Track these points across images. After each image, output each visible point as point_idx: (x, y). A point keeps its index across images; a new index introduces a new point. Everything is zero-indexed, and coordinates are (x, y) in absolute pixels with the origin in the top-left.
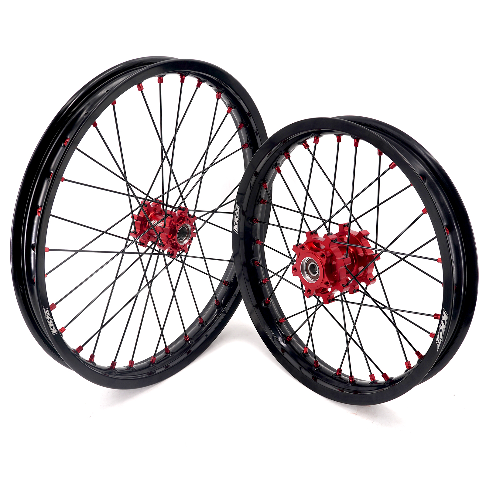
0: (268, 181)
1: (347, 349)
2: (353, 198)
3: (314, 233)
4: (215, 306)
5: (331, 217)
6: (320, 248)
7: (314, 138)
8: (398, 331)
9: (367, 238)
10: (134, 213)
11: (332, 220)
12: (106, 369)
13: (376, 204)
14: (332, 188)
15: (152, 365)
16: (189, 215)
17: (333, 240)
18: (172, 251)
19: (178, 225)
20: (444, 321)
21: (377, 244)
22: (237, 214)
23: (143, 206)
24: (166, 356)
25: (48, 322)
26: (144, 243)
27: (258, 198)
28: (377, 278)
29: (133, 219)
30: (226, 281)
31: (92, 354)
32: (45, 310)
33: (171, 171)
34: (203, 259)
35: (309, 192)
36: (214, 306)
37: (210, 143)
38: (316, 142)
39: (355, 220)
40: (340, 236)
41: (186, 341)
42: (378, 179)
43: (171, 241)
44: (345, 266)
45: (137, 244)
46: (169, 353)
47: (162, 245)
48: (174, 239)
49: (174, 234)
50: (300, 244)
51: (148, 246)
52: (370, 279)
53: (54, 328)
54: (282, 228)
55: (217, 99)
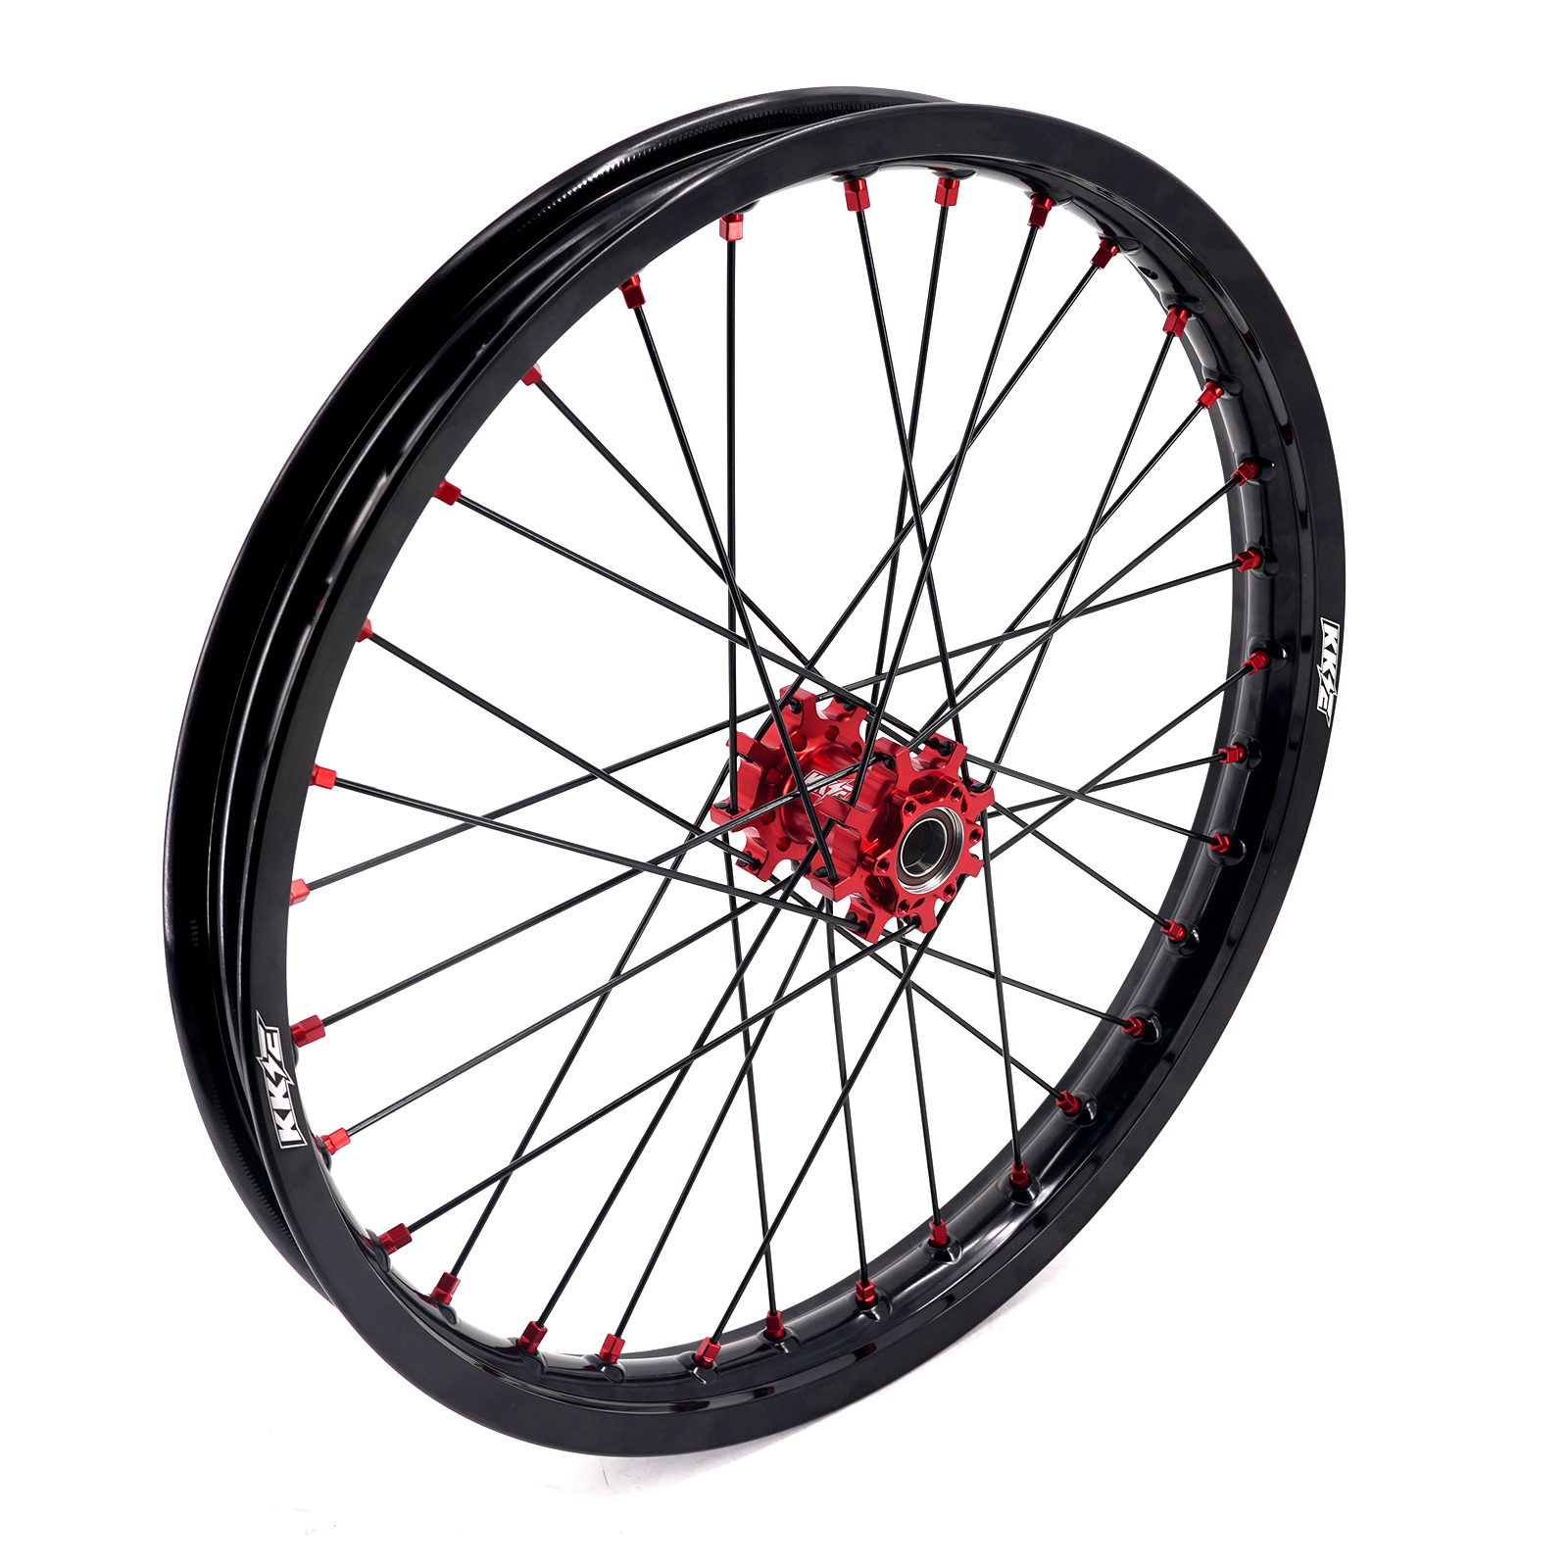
4: (1008, 1188)
10: (741, 727)
12: (497, 1348)
15: (695, 1372)
16: (967, 780)
18: (869, 911)
19: (911, 808)
23: (782, 706)
24: (764, 1347)
25: (270, 1086)
26: (762, 861)
29: (734, 754)
30: (1073, 1094)
31: (449, 1272)
32: (266, 1031)
33: (926, 577)
34: (993, 981)
36: (1005, 1185)
37: (1099, 521)
41: (861, 1305)
43: (869, 867)
45: (734, 859)
46: (779, 1340)
47: (829, 879)
48: (883, 860)
49: (888, 842)
51: (774, 879)
53: (291, 1119)
55: (1165, 335)
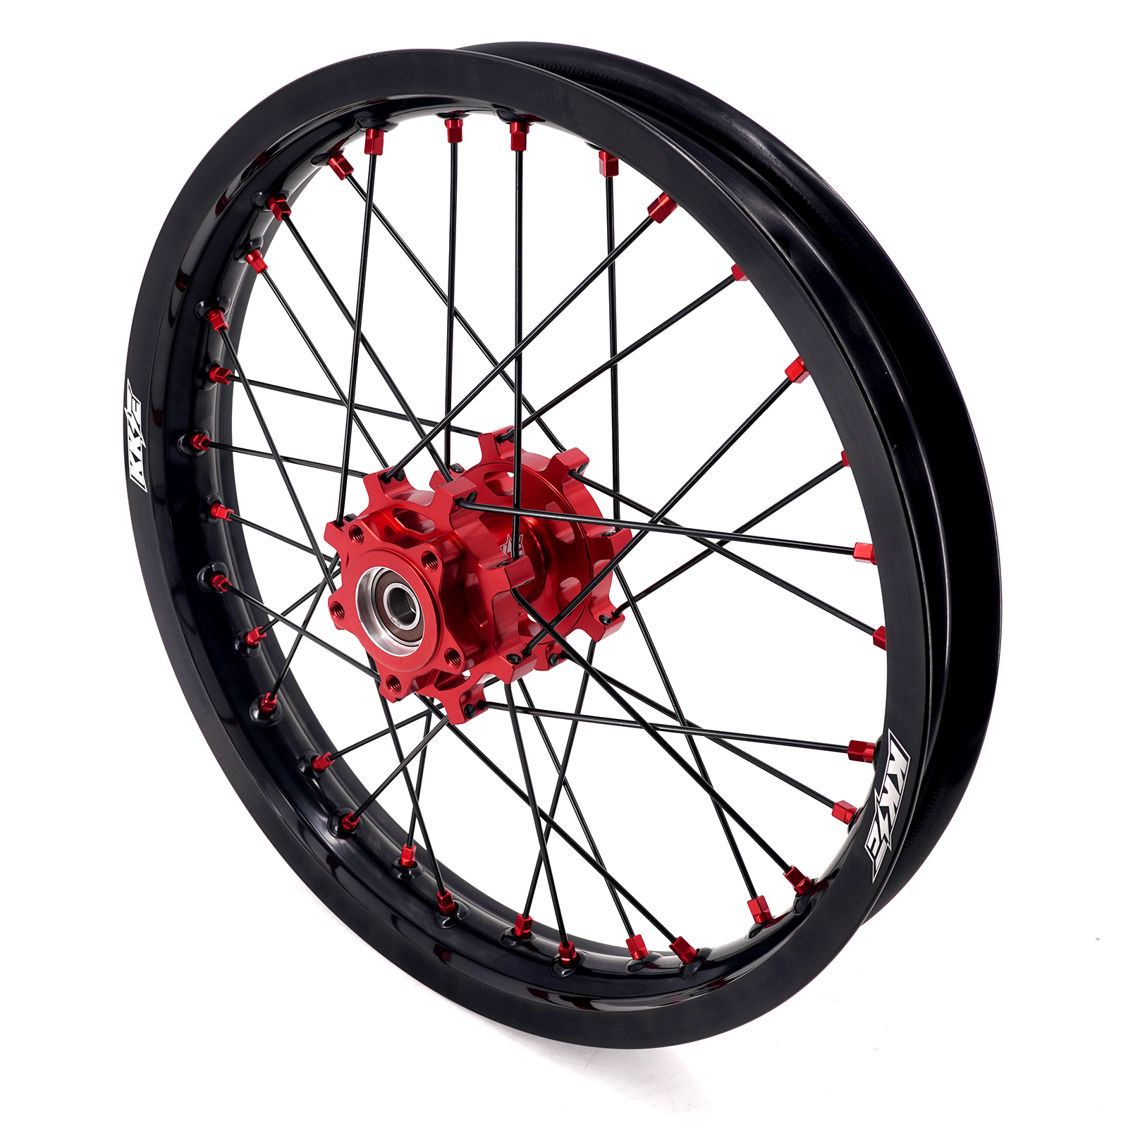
0: (226, 302)
1: (543, 858)
2: (522, 342)
3: (393, 478)
5: (451, 412)
6: (418, 527)
7: (365, 136)
8: (720, 804)
9: (582, 476)
11: (454, 423)
13: (607, 357)
14: (445, 309)
17: (462, 499)
20: (894, 778)
21: (618, 498)
22: (134, 426)
27: (201, 365)
28: (628, 612)
35: (363, 330)
38: (374, 149)
39: (536, 416)
40: (487, 475)
42: (609, 264)
44: (514, 590)
50: (349, 518)
52: (601, 618)
54: (285, 464)
